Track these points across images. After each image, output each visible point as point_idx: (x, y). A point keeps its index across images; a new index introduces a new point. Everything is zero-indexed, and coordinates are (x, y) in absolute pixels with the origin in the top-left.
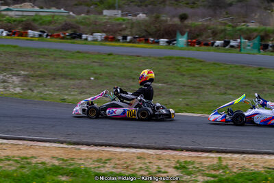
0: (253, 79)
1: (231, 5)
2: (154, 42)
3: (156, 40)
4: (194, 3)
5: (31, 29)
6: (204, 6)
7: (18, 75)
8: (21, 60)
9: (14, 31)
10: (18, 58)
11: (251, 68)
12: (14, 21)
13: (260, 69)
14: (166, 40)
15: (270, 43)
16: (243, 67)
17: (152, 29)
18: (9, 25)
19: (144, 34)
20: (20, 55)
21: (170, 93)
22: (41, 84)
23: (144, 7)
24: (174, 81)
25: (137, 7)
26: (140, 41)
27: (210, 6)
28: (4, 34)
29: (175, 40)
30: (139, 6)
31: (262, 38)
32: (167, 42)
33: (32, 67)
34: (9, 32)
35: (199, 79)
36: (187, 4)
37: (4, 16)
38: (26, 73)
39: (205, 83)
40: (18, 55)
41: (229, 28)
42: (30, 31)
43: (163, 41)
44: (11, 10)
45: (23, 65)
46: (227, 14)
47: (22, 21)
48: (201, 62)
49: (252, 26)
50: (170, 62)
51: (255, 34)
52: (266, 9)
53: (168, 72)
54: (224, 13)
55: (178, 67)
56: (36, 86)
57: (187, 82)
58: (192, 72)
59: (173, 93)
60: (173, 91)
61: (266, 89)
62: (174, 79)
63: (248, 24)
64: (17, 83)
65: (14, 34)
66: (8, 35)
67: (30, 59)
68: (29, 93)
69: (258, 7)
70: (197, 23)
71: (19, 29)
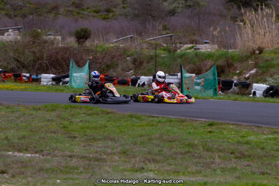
0: (196, 142)
1: (172, 13)
2: (30, 80)
3: (34, 77)
4: (108, 11)
6: (126, 16)
11: (195, 124)
13: (211, 125)
14: (52, 76)
15: (235, 79)
16: (183, 121)
17: (28, 57)
19: (13, 65)
21: (41, 170)
23: (18, 19)
24: (54, 149)
25: (7, 19)
26: (6, 77)
27: (136, 16)
29: (68, 76)
30: (10, 17)
31: (221, 71)
32: (53, 79)
35: (100, 144)
36: (97, 12)
39: (109, 151)
41: (163, 54)
43: (47, 78)
46: (165, 28)
48: (108, 113)
49: (205, 48)
50: (54, 114)
51: (210, 63)
52: (234, 19)
53: (47, 132)
54: (161, 27)
55: (66, 123)
57: (78, 149)
58: (88, 132)
59: (47, 171)
60: (47, 165)
61: (217, 160)
62: (54, 145)
63: (198, 46)
69: (222, 16)
70: (107, 45)
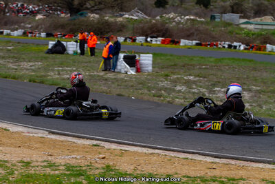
5: (270, 44)
7: (250, 90)
8: (255, 75)
9: (252, 45)
10: (252, 72)
12: (253, 35)
18: (247, 38)
20: (255, 69)
22: (272, 101)
28: (242, 48)
33: (265, 83)
34: (247, 45)
37: (243, 29)
38: (258, 88)
40: (252, 70)
42: (268, 45)
44: (251, 23)
45: (256, 80)
47: (261, 35)
56: (266, 102)
64: (247, 98)
65: (252, 47)
66: (245, 49)
67: (265, 74)
68: (257, 109)
71: (257, 43)
